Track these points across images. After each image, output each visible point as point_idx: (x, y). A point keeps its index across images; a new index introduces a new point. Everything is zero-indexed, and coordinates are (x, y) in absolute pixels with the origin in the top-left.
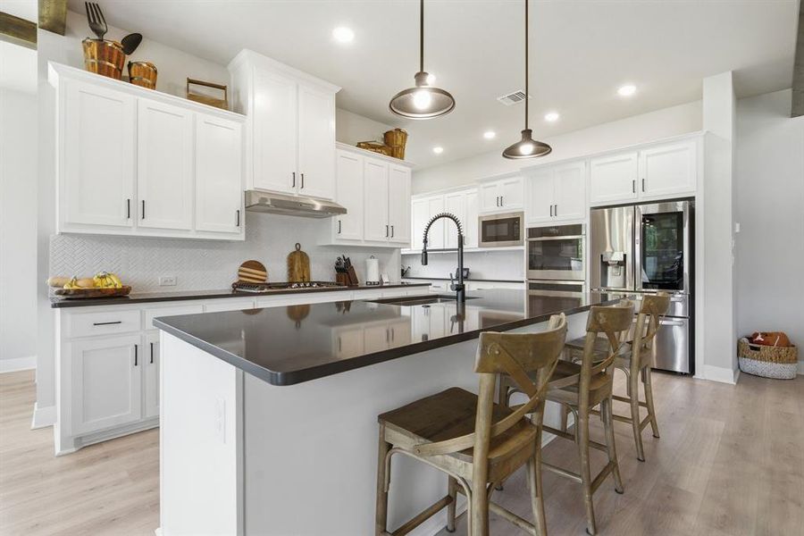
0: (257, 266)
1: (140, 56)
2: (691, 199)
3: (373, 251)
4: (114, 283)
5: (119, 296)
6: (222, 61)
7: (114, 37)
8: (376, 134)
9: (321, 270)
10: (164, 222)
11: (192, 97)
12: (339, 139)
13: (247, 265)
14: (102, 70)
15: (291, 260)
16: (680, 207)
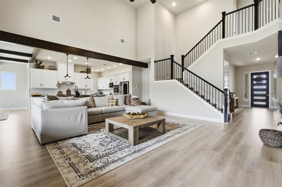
0: (61, 92)
1: (42, 65)
2: (128, 82)
3: (84, 90)
4: (39, 94)
5: (39, 96)
6: (55, 63)
7: (38, 63)
8: (85, 70)
9: (73, 93)
10: (45, 86)
11: (50, 69)
12: (75, 71)
13: (59, 92)
14: (37, 68)
15: (67, 91)
16: (127, 83)
